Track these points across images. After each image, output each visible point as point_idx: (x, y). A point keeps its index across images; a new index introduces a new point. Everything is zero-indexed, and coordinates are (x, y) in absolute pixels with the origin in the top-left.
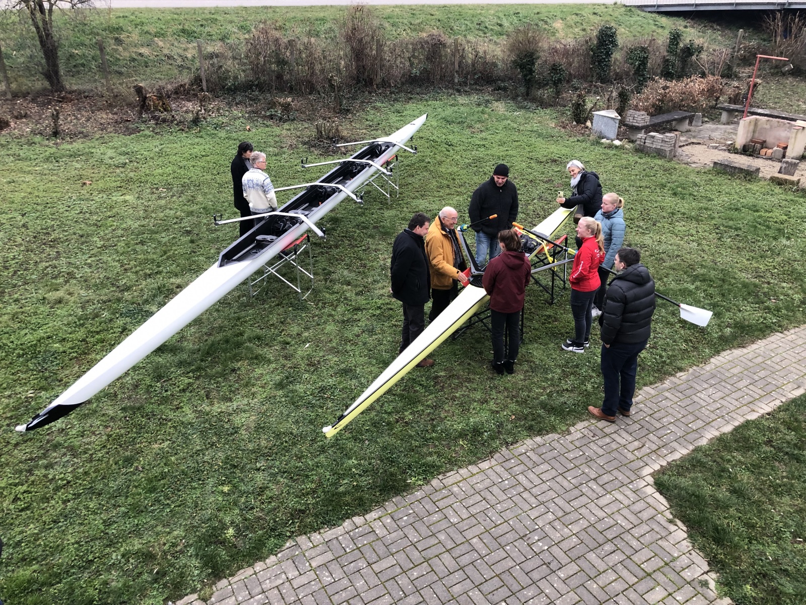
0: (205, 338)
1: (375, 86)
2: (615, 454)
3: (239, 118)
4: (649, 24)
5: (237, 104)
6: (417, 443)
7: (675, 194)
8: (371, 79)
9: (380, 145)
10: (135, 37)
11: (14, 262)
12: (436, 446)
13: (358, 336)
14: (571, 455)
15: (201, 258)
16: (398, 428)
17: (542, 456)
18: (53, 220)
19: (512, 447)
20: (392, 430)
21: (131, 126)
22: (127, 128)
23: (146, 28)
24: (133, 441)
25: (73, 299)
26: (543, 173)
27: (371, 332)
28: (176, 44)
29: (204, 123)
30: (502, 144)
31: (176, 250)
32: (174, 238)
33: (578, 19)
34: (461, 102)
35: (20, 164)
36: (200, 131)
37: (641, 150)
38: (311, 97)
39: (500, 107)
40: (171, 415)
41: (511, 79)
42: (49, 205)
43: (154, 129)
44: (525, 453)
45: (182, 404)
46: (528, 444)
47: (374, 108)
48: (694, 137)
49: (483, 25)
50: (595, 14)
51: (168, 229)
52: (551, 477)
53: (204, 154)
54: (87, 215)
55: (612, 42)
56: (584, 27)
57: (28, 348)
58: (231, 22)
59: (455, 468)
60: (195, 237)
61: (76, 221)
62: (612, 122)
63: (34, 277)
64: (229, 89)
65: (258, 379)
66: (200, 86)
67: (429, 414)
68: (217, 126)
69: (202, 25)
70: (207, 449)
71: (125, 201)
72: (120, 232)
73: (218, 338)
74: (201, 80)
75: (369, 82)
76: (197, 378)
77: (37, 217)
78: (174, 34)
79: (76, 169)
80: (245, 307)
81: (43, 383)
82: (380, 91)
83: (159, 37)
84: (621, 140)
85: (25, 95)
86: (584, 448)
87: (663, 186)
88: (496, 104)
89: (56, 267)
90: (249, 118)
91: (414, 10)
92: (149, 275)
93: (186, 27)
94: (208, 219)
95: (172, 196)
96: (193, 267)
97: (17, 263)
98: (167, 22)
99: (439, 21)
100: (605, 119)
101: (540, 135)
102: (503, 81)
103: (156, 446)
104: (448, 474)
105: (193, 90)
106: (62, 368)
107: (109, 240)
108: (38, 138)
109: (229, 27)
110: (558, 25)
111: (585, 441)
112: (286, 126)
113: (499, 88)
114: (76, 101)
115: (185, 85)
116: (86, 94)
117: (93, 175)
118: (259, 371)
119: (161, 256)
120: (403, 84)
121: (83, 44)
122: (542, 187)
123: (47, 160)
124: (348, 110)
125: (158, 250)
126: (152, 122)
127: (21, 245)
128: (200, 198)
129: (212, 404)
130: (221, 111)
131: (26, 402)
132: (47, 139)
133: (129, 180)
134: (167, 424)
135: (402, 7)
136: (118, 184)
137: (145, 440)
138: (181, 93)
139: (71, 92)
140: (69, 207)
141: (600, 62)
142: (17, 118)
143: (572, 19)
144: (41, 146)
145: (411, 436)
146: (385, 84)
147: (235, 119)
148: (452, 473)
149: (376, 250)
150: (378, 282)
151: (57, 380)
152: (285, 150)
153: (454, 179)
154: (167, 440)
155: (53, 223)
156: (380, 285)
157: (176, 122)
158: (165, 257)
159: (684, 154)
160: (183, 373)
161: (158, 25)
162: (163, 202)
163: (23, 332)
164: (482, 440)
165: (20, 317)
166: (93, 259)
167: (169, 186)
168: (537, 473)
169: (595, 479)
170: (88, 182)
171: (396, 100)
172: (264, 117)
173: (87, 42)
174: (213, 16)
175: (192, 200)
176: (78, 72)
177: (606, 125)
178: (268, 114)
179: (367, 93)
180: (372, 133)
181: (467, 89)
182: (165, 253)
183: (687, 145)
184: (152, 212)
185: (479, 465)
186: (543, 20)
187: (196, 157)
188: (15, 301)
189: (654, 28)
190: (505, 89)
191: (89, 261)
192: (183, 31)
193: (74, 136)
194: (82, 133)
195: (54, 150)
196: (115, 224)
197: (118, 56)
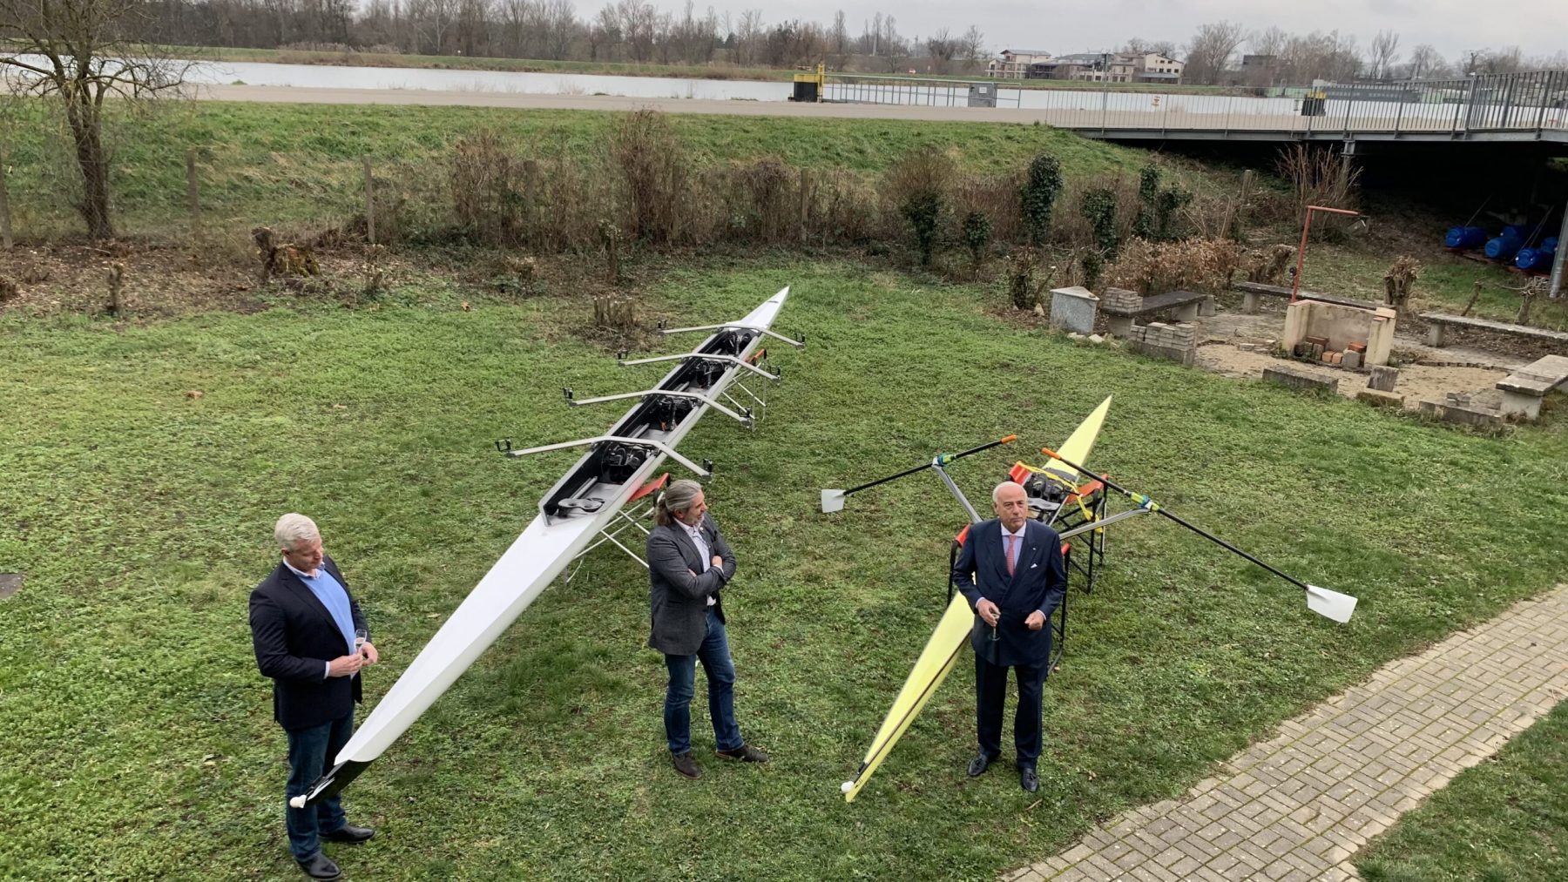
0: (505, 656)
1: (670, 243)
2: (1278, 829)
3: (444, 289)
4: (1096, 157)
5: (432, 266)
6: (948, 824)
7: (1220, 418)
8: (663, 232)
9: (734, 333)
10: (236, 148)
11: (99, 530)
12: (982, 827)
13: (776, 647)
14: (1209, 834)
15: (450, 521)
16: (904, 800)
17: (1163, 837)
18: (152, 457)
19: (1106, 825)
20: (895, 802)
21: (249, 298)
22: (244, 303)
23: (255, 135)
24: (434, 839)
25: (232, 593)
26: (993, 384)
27: (798, 640)
28: (309, 162)
29: (386, 295)
30: (910, 338)
31: (399, 509)
32: (390, 488)
33: (984, 146)
34: (818, 271)
35: (56, 362)
36: (381, 310)
37: (1138, 350)
38: (562, 258)
39: (888, 281)
40: (491, 790)
41: (892, 237)
42: (135, 432)
43: (294, 303)
44: (1133, 833)
45: (502, 771)
46: (1130, 820)
47: (673, 277)
48: (1211, 332)
49: (833, 150)
50: (1009, 138)
51: (373, 473)
52: (1189, 871)
53: (399, 347)
54: (214, 450)
55: (1053, 182)
56: (996, 157)
57: (180, 679)
58: (404, 129)
59: (1027, 862)
60: (427, 486)
61: (195, 460)
62: (1085, 305)
63: (146, 556)
64: (416, 241)
65: (626, 723)
66: (363, 233)
67: (951, 774)
68: (410, 301)
69: (353, 133)
70: (579, 845)
71: (279, 426)
72: (285, 479)
73: (529, 658)
74: (365, 224)
75: (660, 236)
76: (515, 725)
77: (121, 453)
78: (306, 145)
79: (165, 370)
80: (559, 602)
81: (226, 742)
82: (679, 251)
83: (280, 150)
84: (1101, 335)
85: (39, 243)
86: (1224, 821)
87: (1195, 406)
88: (878, 276)
89: (183, 539)
90: (462, 290)
91: (715, 122)
92: (365, 551)
93: (326, 135)
94: (442, 456)
95: (362, 417)
96: (441, 536)
97: (105, 532)
98: (291, 126)
99: (760, 141)
100: (1073, 300)
101: (966, 326)
102: (881, 240)
103: (481, 845)
104: (1018, 873)
105: (352, 240)
106: (253, 714)
107: (267, 491)
108: (76, 317)
109: (402, 137)
110: (953, 153)
111: (1221, 811)
112: (532, 303)
113: (875, 253)
114: (136, 255)
115: (337, 230)
116: (154, 243)
117: (202, 381)
118: (622, 711)
119: (377, 519)
120: (716, 241)
121: (141, 159)
122: (1001, 406)
123: (106, 354)
124: (630, 281)
125: (366, 509)
126: (288, 292)
127: (104, 501)
128: (414, 421)
129: (556, 769)
130: (409, 277)
131: (205, 774)
132: (96, 320)
133: (273, 390)
134: (486, 806)
135: (692, 116)
136: (254, 395)
137: (458, 835)
138: (328, 243)
139: (124, 240)
140: (175, 435)
141: (1034, 213)
142: (29, 281)
143: (974, 145)
144: (88, 330)
145: (932, 812)
146: (686, 239)
147: (437, 291)
148: (1023, 871)
149: (757, 506)
150: (778, 557)
151: (252, 735)
152: (542, 342)
153: (849, 392)
154: (497, 833)
155: (152, 462)
156: (782, 563)
157: (332, 293)
158: (383, 520)
159: (1206, 357)
160: (486, 717)
161: (275, 131)
162: (348, 428)
163: (158, 653)
164: (1056, 813)
165: (144, 626)
166: (249, 524)
167: (351, 402)
168: (1166, 865)
169: (1262, 870)
170: (197, 393)
171: (707, 266)
172: (488, 288)
173: (148, 155)
174: (370, 119)
175: (400, 424)
176: (134, 206)
177: (1074, 310)
178: (496, 283)
179: (656, 253)
180: (684, 317)
181: (822, 251)
182: (382, 513)
183: (1204, 344)
184: (334, 443)
185: (1065, 856)
186: (928, 146)
187: (386, 352)
188: (124, 598)
189: (1106, 164)
190: (885, 252)
191: (242, 528)
192: (322, 141)
193: (146, 313)
194: (160, 309)
195: (114, 338)
196: (270, 463)
197: (207, 181)
